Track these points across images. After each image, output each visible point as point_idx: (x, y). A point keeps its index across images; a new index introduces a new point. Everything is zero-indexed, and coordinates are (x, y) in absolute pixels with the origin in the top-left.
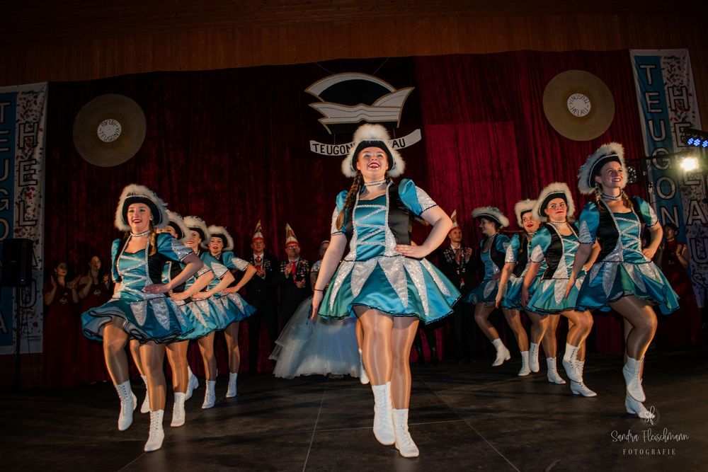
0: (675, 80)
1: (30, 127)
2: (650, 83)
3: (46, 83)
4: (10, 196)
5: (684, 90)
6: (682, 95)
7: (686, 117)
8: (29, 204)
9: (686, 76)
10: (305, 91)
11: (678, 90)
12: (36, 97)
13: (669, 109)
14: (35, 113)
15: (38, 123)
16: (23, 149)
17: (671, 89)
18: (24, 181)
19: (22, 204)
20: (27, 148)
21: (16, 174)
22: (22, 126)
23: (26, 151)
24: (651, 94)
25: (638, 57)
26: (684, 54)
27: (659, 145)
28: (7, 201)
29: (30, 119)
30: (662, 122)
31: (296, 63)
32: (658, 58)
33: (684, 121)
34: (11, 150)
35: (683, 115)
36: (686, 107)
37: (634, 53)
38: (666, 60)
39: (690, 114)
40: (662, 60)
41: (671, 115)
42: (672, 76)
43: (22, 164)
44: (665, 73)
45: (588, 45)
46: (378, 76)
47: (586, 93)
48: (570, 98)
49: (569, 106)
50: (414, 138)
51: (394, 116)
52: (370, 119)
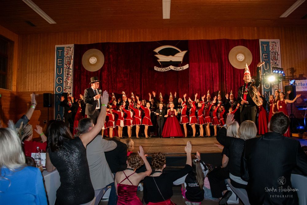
0: (274, 50)
1: (69, 58)
2: (265, 51)
3: (73, 44)
4: (62, 79)
5: (276, 53)
6: (276, 55)
7: (276, 62)
8: (68, 82)
9: (278, 49)
10: (153, 51)
11: (274, 53)
12: (70, 49)
13: (271, 60)
14: (70, 54)
15: (71, 57)
16: (67, 65)
17: (272, 53)
18: (67, 75)
19: (66, 82)
20: (68, 65)
21: (64, 72)
22: (66, 58)
23: (67, 66)
24: (265, 54)
25: (262, 42)
26: (278, 41)
27: (266, 71)
28: (62, 81)
29: (69, 56)
30: (268, 64)
31: (151, 41)
32: (269, 42)
33: (275, 64)
34: (63, 65)
35: (275, 62)
36: (277, 59)
37: (261, 40)
38: (271, 43)
39: (278, 61)
40: (270, 43)
41: (271, 61)
42: (273, 48)
43: (66, 70)
44: (271, 48)
45: (245, 37)
46: (176, 47)
47: (243, 54)
48: (238, 55)
49: (237, 57)
50: (186, 67)
51: (181, 60)
52: (173, 60)
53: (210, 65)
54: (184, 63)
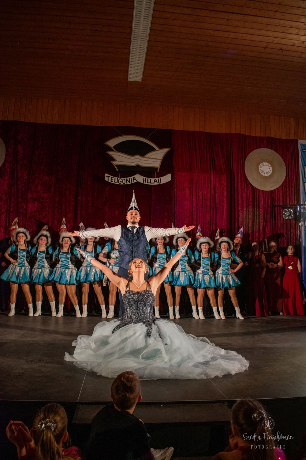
10: (105, 143)
25: (302, 144)
31: (101, 125)
37: (300, 142)
45: (275, 134)
46: (149, 139)
47: (270, 163)
48: (261, 164)
49: (259, 169)
50: (167, 179)
51: (157, 164)
52: (142, 165)
53: (212, 179)
54: (162, 172)
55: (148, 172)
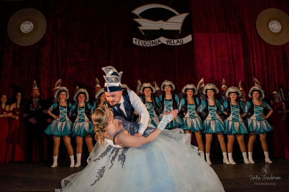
46: (170, 6)
47: (279, 20)
48: (270, 23)
49: (270, 26)
50: (188, 39)
51: (178, 27)
52: (165, 28)
53: (228, 38)
54: (183, 34)
55: (171, 34)
